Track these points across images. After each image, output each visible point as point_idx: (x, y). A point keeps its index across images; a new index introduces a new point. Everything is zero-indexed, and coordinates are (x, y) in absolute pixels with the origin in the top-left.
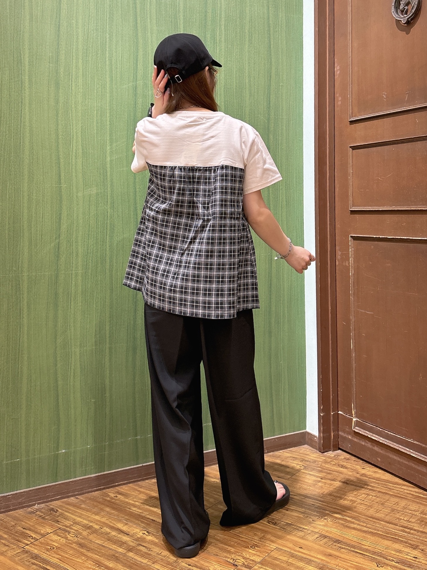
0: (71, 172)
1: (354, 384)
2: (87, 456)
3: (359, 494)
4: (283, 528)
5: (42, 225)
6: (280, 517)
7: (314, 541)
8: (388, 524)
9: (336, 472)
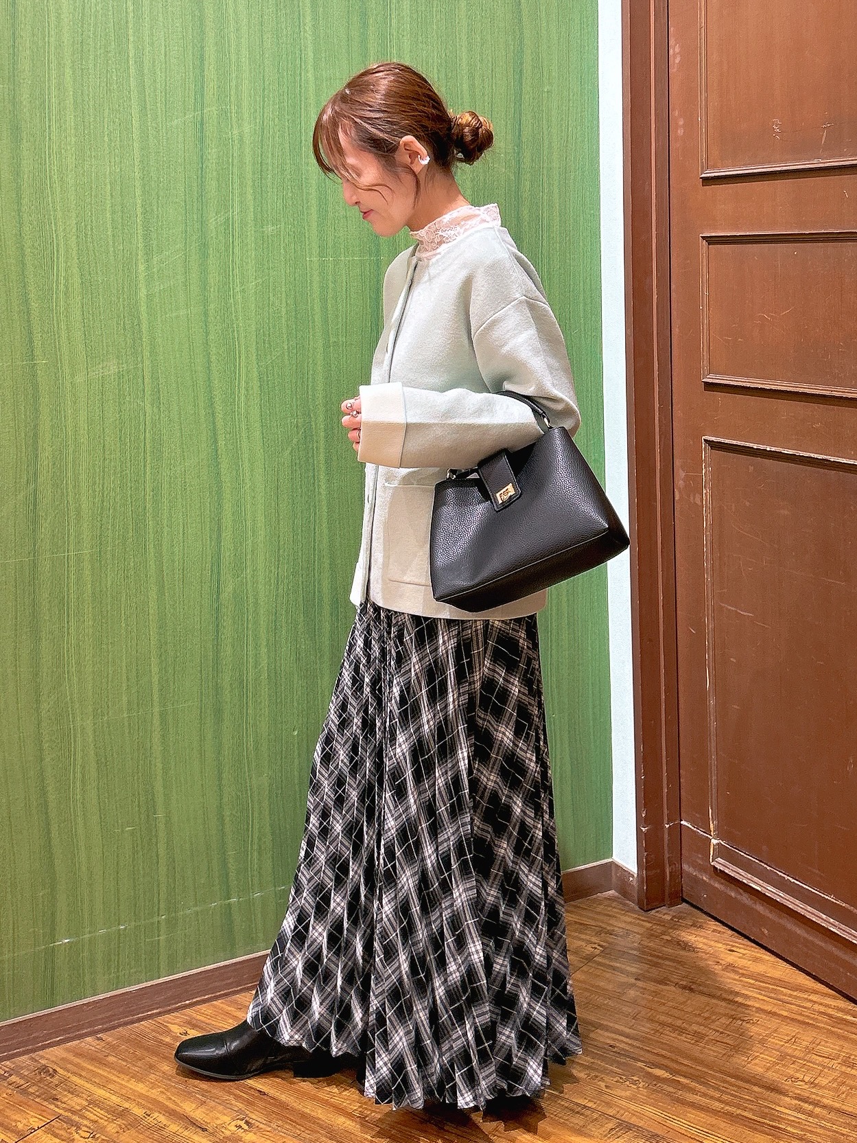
0: (56, 329)
1: (713, 765)
2: (119, 947)
8: (768, 1093)
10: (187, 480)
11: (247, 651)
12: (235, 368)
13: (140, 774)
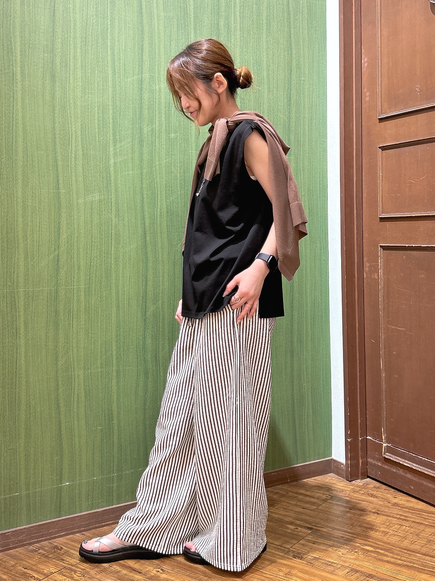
0: (70, 176)
1: (384, 406)
2: (93, 488)
3: (391, 525)
4: (310, 563)
5: (39, 236)
6: (306, 551)
7: (345, 577)
8: (425, 556)
9: (366, 501)
10: (131, 255)
11: (159, 342)
12: (155, 202)
13: (106, 400)
